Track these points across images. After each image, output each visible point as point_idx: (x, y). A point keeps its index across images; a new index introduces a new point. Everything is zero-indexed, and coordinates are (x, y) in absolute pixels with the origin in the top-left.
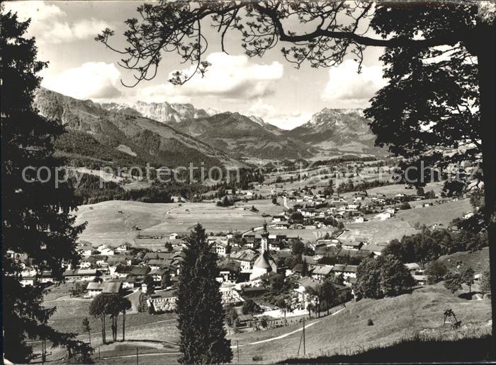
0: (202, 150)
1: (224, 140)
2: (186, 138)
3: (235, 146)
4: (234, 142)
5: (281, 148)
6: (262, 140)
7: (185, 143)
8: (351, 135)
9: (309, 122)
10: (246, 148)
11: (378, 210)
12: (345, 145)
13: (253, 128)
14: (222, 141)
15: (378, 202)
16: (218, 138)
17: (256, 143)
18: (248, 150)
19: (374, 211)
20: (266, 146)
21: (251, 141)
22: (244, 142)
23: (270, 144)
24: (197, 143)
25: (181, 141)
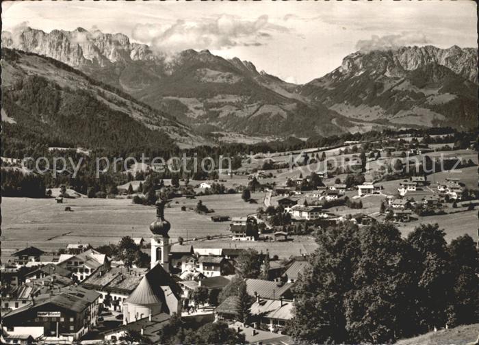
0: (136, 116)
1: (182, 100)
2: (108, 94)
3: (201, 113)
4: (201, 105)
5: (285, 115)
6: (250, 102)
7: (106, 102)
8: (413, 94)
9: (337, 70)
10: (221, 115)
11: (446, 210)
12: (401, 113)
13: (236, 79)
14: (177, 102)
15: (447, 196)
16: (170, 98)
17: (239, 107)
18: (226, 119)
19: (437, 211)
20: (259, 113)
21: (231, 104)
22: (218, 105)
23: (266, 109)
24: (128, 102)
25: (99, 98)
